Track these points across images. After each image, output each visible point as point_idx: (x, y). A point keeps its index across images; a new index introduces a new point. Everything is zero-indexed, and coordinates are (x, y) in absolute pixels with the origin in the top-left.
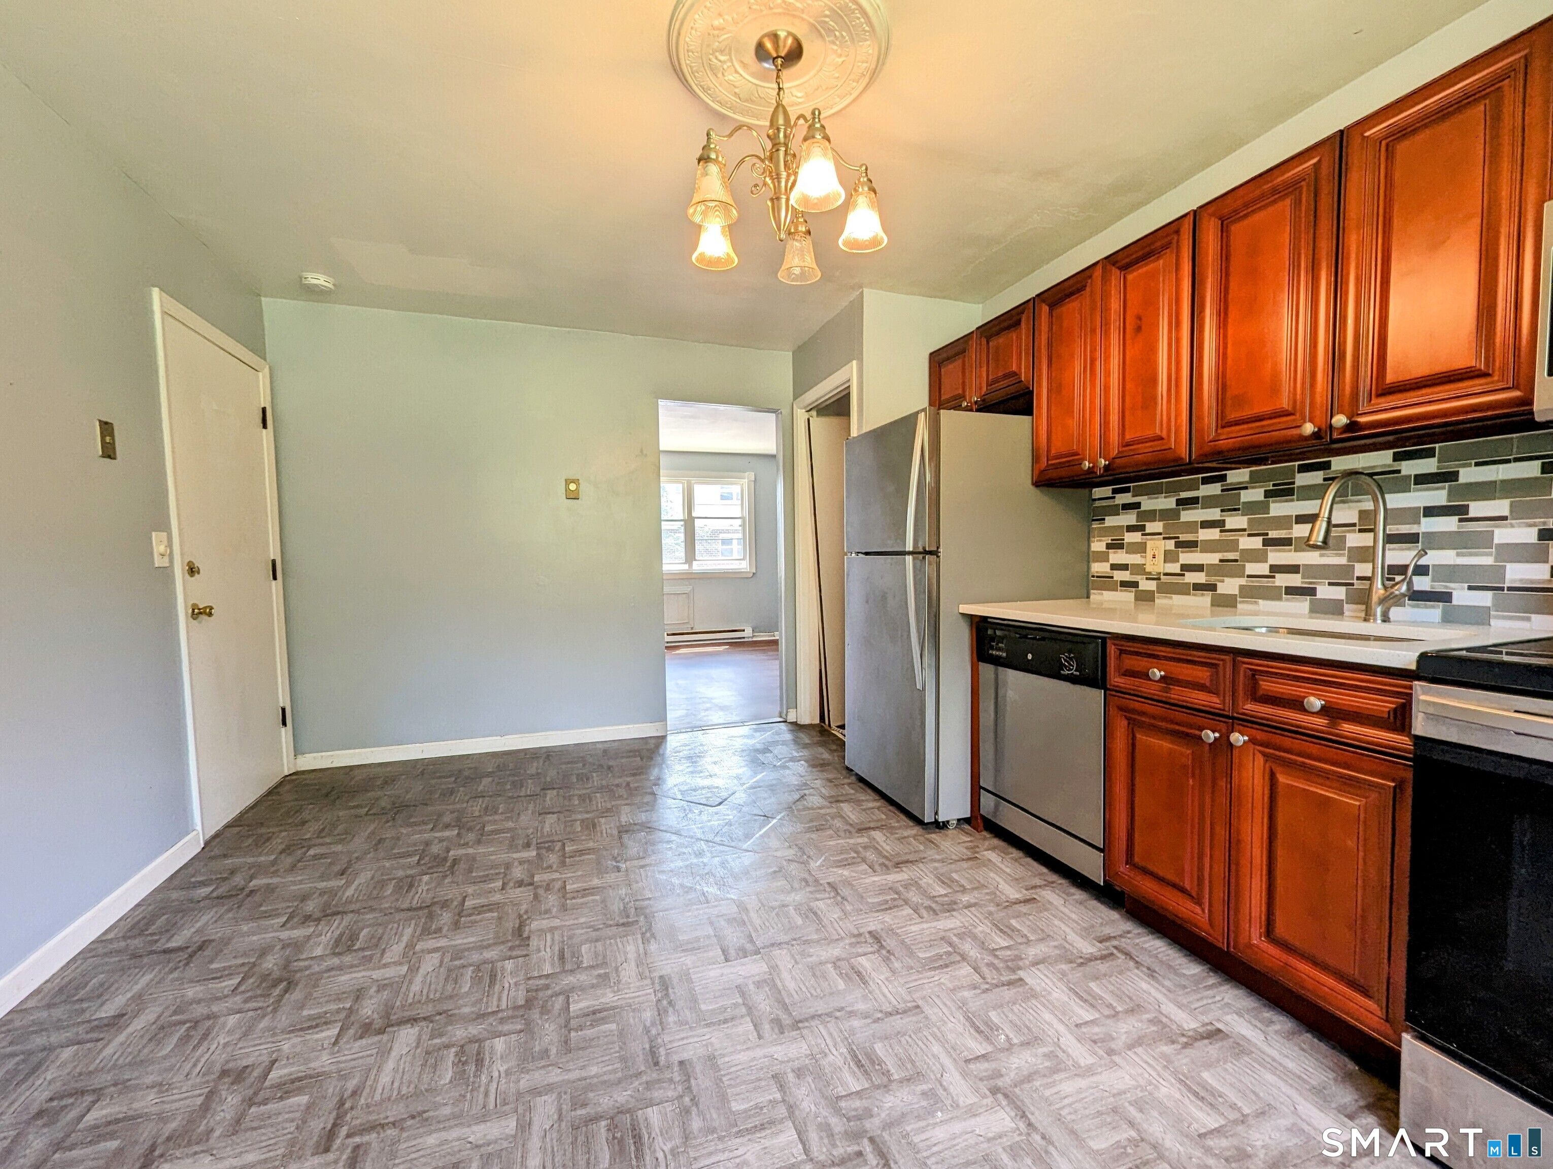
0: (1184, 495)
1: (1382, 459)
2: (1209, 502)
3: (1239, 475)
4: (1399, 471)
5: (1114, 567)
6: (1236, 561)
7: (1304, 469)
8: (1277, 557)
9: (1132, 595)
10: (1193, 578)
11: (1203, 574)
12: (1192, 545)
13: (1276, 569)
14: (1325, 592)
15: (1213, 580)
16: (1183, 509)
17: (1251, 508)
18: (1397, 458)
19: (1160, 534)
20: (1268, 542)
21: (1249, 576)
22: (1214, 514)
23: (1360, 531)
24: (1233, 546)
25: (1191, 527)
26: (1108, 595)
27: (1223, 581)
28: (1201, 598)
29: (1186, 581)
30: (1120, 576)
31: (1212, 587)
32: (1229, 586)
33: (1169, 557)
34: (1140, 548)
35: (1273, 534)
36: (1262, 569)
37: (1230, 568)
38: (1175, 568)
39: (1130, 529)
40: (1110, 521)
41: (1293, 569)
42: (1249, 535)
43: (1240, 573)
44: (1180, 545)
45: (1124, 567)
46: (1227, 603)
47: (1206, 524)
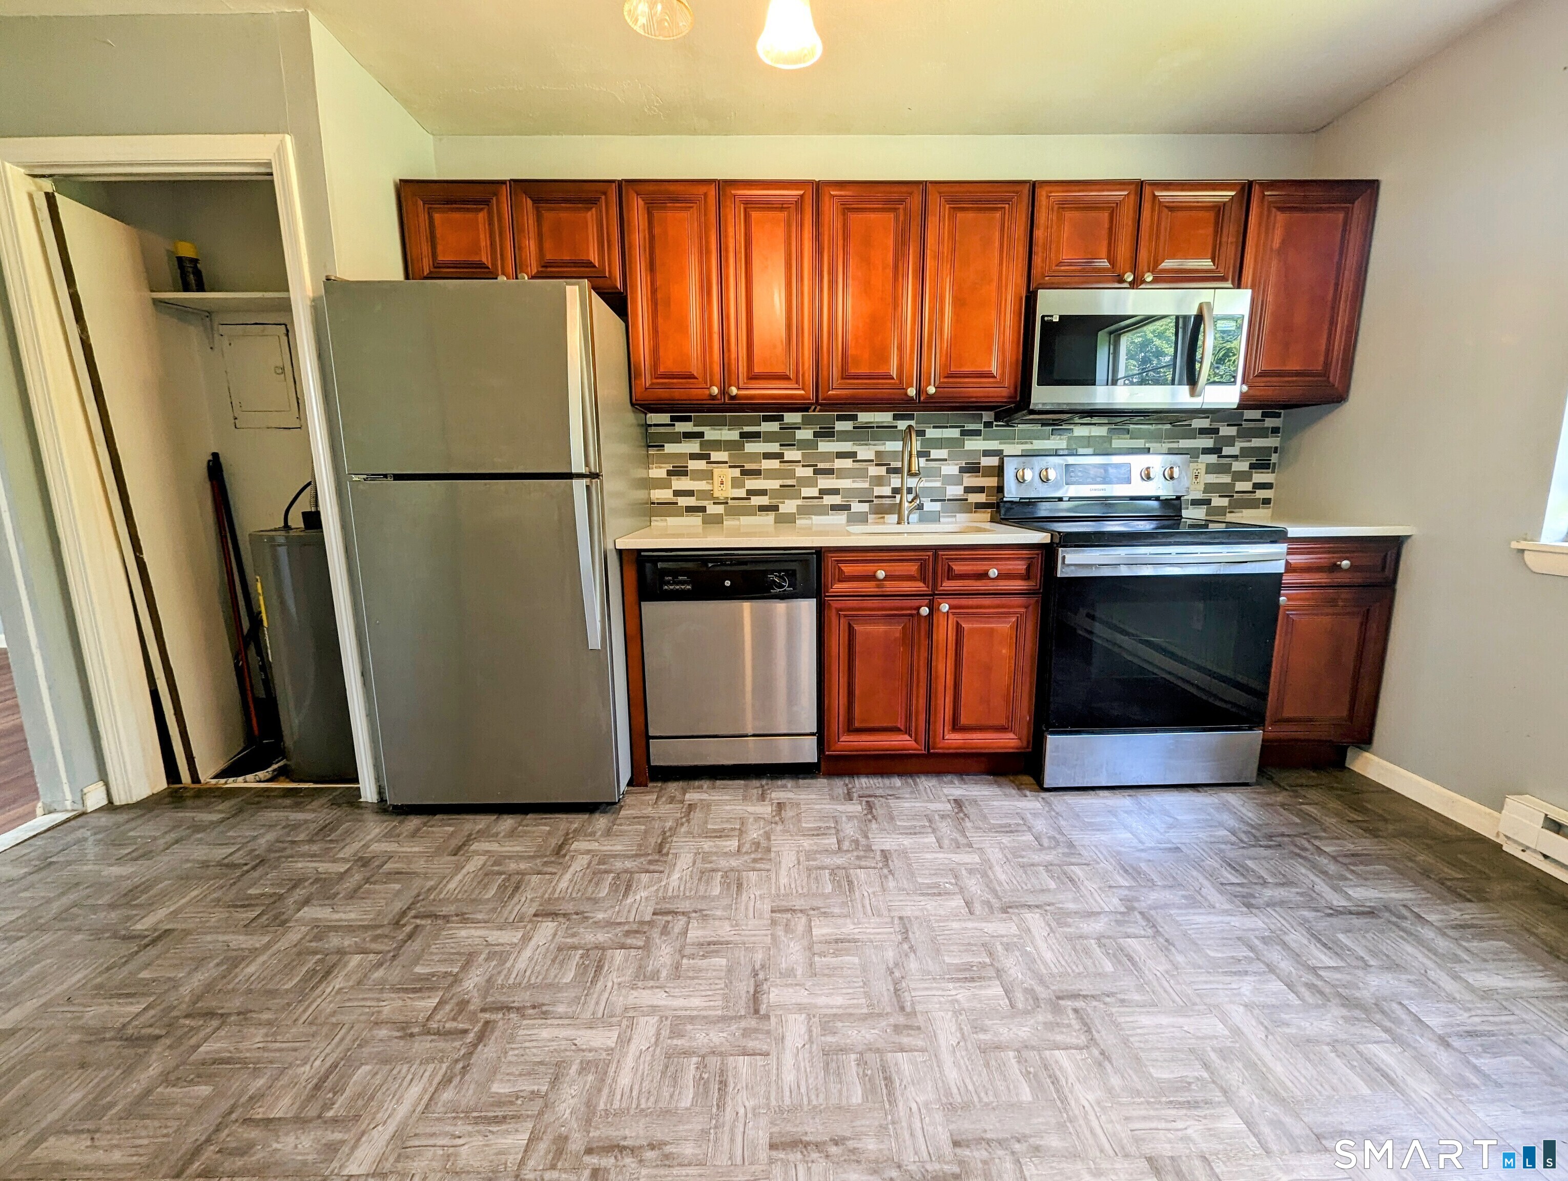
0: (747, 429)
1: (885, 417)
2: (770, 437)
3: (792, 418)
4: (896, 427)
5: (677, 493)
6: (794, 486)
7: (840, 418)
8: (825, 482)
9: (700, 519)
10: (756, 501)
11: (766, 498)
12: (757, 473)
13: (823, 492)
14: (856, 507)
15: (774, 502)
16: (747, 442)
17: (803, 445)
18: (895, 417)
19: (726, 462)
20: (817, 472)
21: (804, 498)
22: (774, 447)
23: (877, 465)
24: (791, 474)
25: (754, 457)
26: (672, 521)
27: (784, 503)
28: (765, 518)
29: (752, 503)
30: (683, 501)
31: (775, 508)
32: (789, 506)
33: (736, 483)
34: (708, 475)
35: (821, 466)
36: (814, 492)
37: (788, 491)
38: (742, 493)
39: (693, 457)
40: (670, 448)
41: (835, 492)
42: (803, 466)
43: (798, 496)
44: (745, 473)
45: (690, 493)
46: (789, 519)
47: (767, 456)
